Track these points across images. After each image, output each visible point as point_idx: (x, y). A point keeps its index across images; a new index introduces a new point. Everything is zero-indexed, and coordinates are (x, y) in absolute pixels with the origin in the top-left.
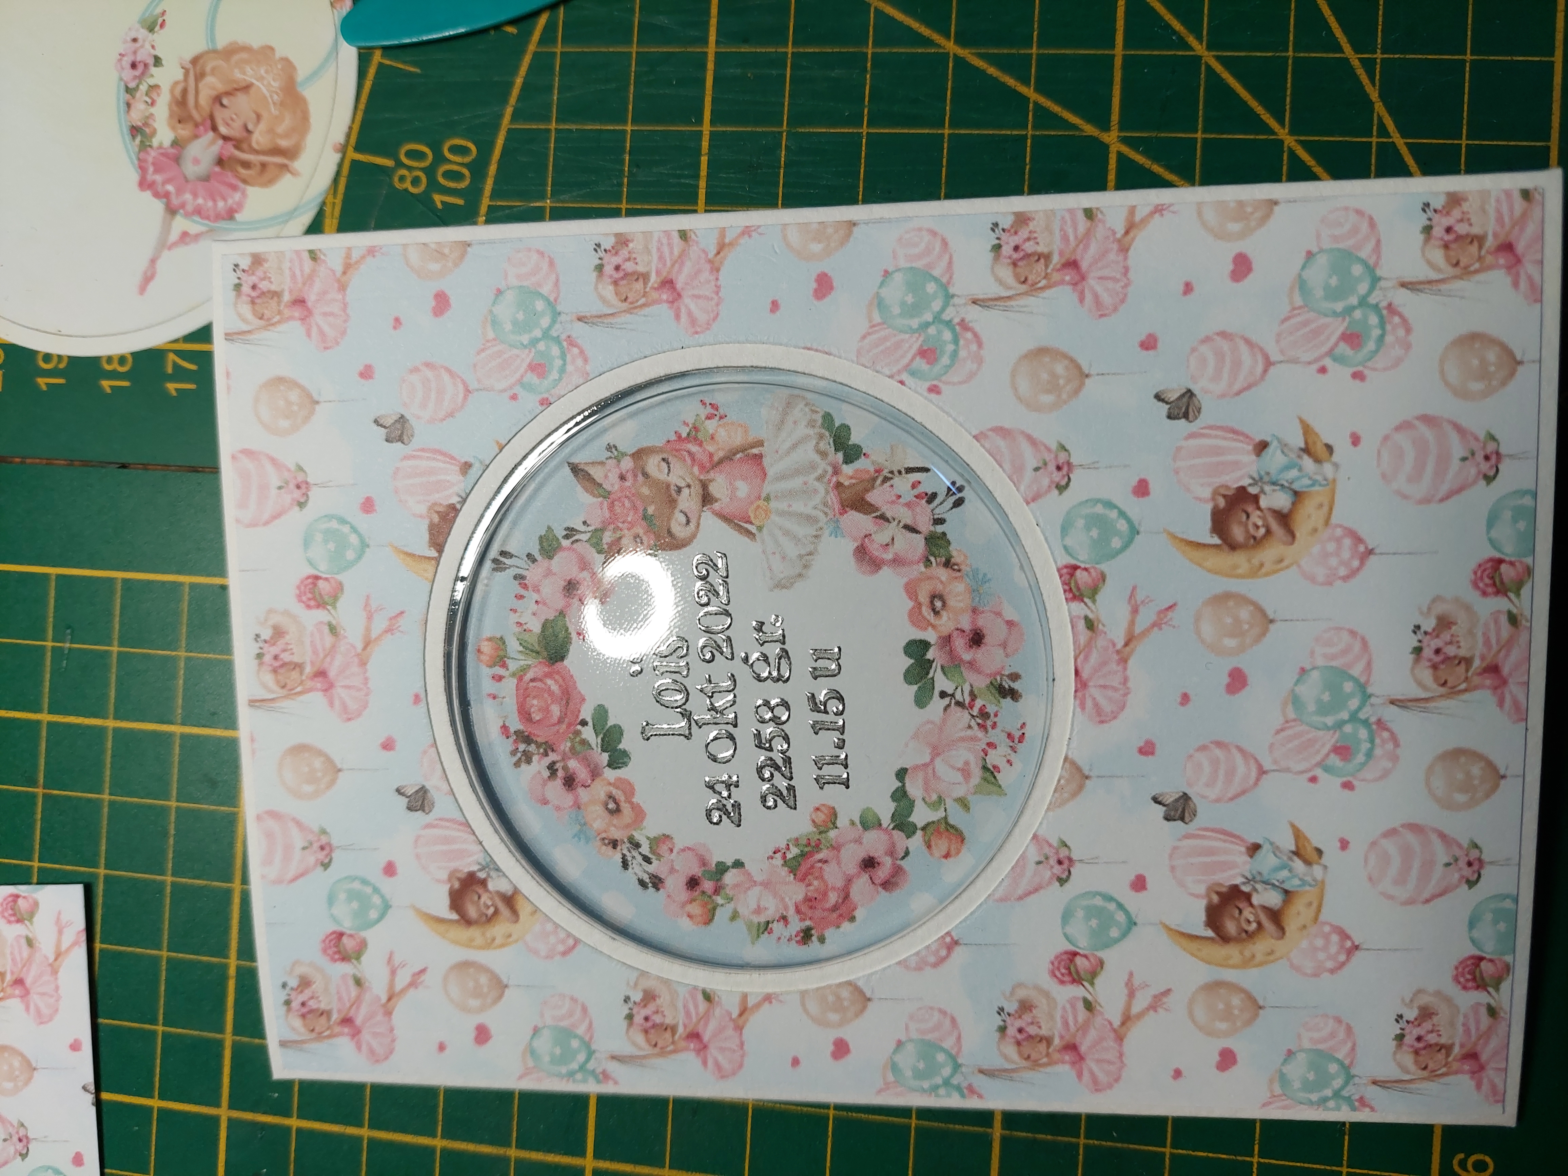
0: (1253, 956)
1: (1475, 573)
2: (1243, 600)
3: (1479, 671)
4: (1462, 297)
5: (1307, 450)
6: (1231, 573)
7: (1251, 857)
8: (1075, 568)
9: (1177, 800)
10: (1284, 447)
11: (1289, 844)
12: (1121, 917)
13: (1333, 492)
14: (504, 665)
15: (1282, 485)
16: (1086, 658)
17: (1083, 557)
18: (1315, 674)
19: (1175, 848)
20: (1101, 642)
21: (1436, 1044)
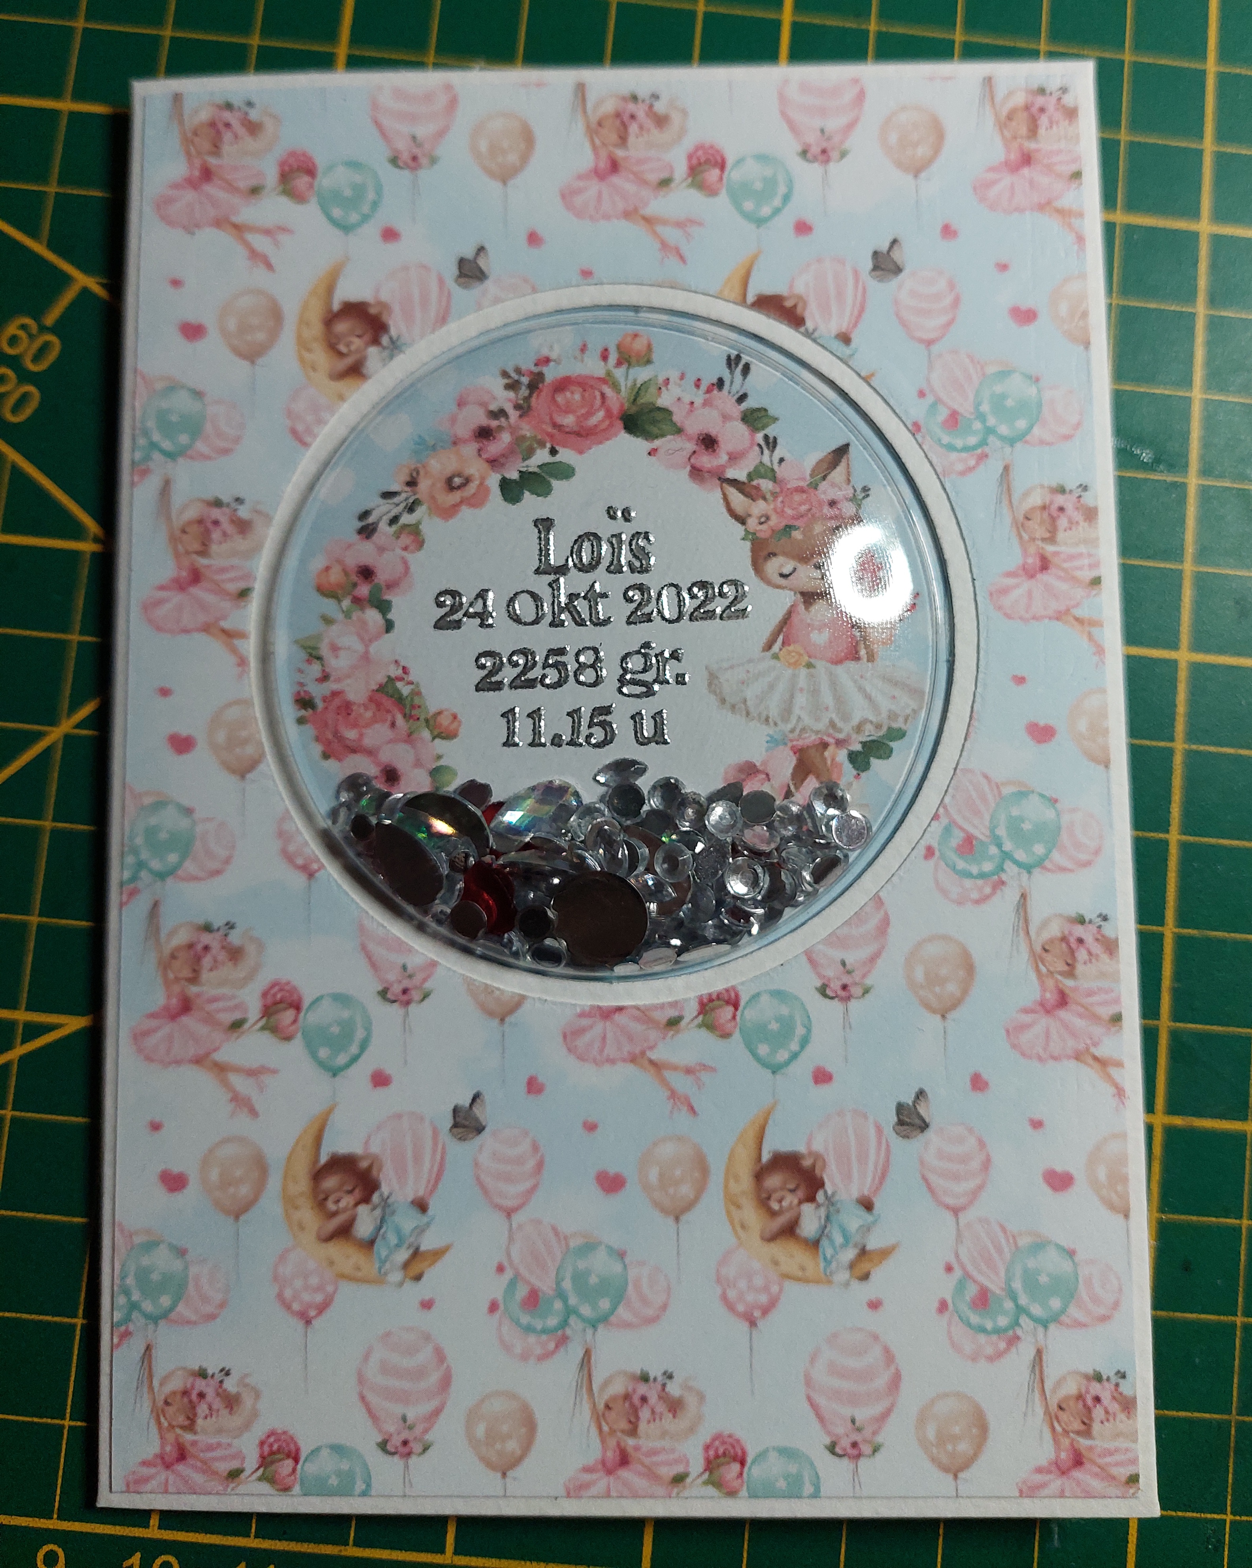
0: (296, 1208)
1: (730, 1436)
2: (701, 1188)
3: (622, 1444)
4: (1025, 1415)
5: (863, 1252)
6: (730, 1173)
7: (413, 1202)
8: (736, 1006)
9: (477, 1120)
10: (867, 1229)
11: (428, 1243)
12: (342, 1059)
13: (817, 1281)
14: (619, 364)
15: (826, 1227)
16: (637, 1019)
17: (748, 1014)
18: (618, 1268)
19: (422, 1119)
20: (653, 1035)
21: (195, 1415)
